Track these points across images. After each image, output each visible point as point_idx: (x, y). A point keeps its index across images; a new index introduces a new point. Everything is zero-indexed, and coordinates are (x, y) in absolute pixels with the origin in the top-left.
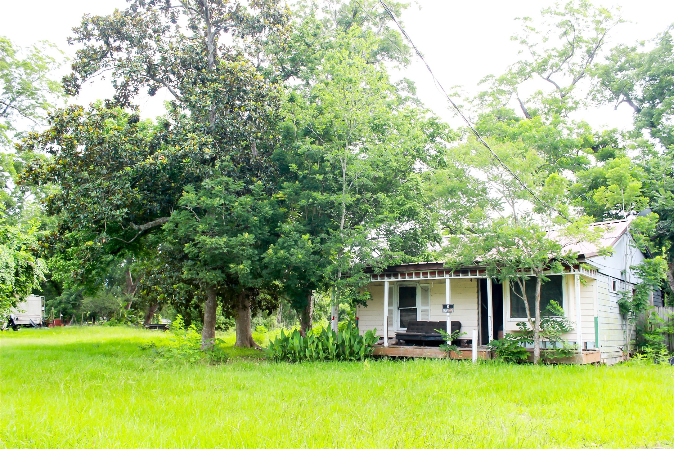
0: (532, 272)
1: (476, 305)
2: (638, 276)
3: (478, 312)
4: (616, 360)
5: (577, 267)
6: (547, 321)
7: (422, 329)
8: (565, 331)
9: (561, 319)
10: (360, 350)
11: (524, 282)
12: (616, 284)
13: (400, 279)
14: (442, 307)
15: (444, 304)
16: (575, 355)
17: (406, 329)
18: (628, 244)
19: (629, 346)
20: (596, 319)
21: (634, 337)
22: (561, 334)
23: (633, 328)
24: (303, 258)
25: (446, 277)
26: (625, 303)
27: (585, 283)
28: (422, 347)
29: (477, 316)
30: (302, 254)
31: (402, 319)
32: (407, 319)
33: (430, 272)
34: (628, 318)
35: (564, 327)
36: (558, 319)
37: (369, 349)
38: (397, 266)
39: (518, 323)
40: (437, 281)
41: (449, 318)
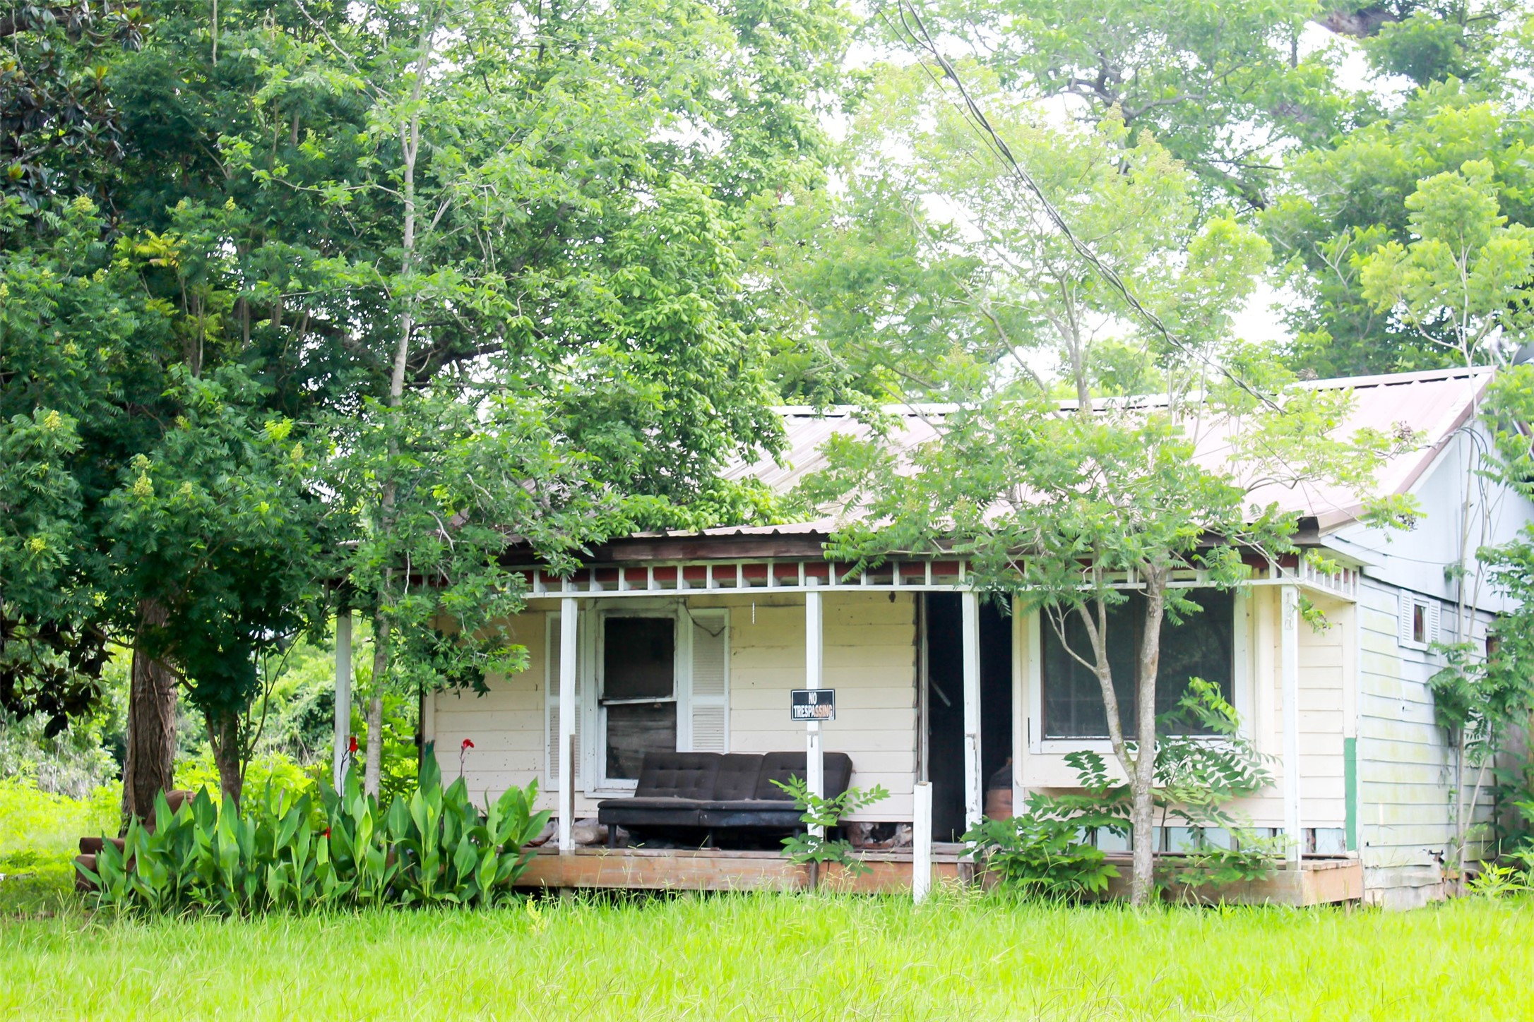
0: (1130, 576)
1: (911, 693)
2: (1507, 588)
3: (919, 719)
4: (1418, 897)
5: (1290, 561)
6: (1180, 754)
7: (698, 783)
8: (1242, 788)
9: (1230, 747)
10: (478, 865)
11: (1103, 614)
12: (1427, 616)
13: (623, 589)
14: (789, 700)
15: (798, 686)
16: (1276, 873)
17: (633, 784)
18: (1474, 466)
19: (1465, 846)
20: (1350, 744)
21: (1486, 814)
22: (1228, 797)
23: (1484, 778)
24: (276, 513)
25: (808, 586)
26: (1455, 688)
27: (1318, 621)
28: (705, 851)
29: (911, 735)
30: (269, 498)
31: (616, 742)
32: (635, 743)
33: (745, 567)
34: (1466, 741)
35: (1241, 774)
36: (1219, 746)
37: (511, 861)
38: (617, 542)
39: (1073, 759)
40: (771, 602)
41: (816, 739)
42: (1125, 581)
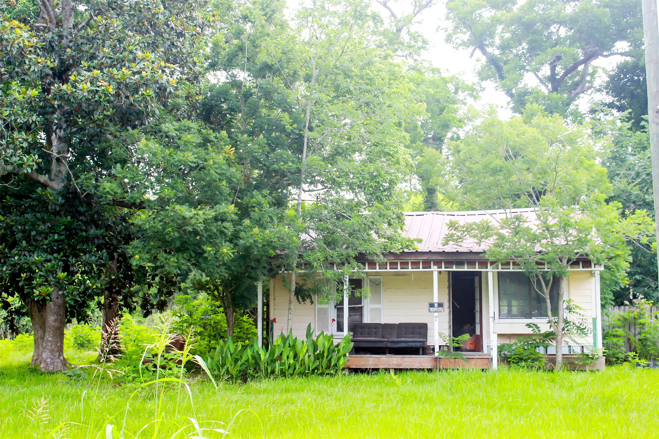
1: (447, 304)
3: (450, 312)
7: (376, 333)
13: (365, 269)
14: (428, 306)
15: (431, 302)
25: (434, 269)
29: (448, 317)
33: (412, 263)
39: (529, 325)
40: (398, 274)
41: (437, 319)
42: (544, 269)
